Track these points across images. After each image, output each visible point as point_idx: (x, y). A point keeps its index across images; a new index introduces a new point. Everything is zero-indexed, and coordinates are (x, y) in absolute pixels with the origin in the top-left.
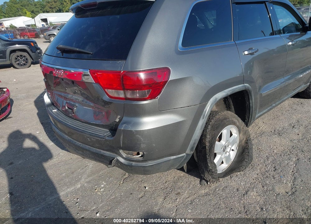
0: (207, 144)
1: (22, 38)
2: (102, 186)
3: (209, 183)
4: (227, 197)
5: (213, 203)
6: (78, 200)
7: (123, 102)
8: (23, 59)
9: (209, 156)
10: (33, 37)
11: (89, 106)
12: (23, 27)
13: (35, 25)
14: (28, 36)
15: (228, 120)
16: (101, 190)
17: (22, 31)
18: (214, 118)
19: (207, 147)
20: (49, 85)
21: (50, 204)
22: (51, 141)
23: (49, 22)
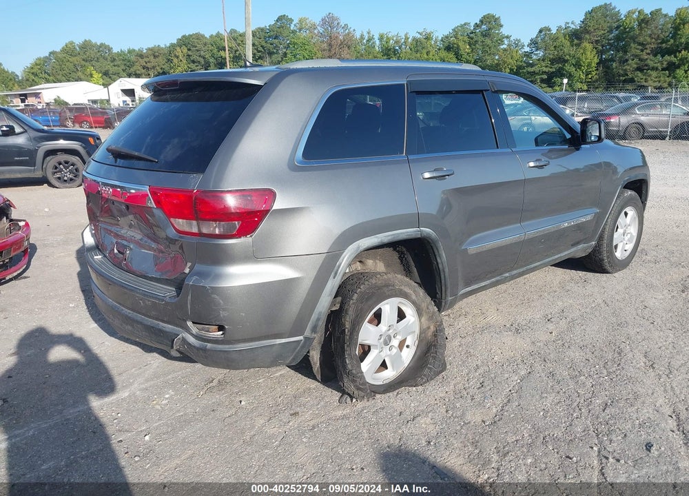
0: (348, 325)
1: (77, 128)
2: (167, 396)
3: (354, 400)
4: (377, 424)
5: (349, 430)
6: (119, 415)
7: (195, 240)
8: (70, 168)
9: (348, 346)
10: (100, 125)
11: (150, 249)
12: (82, 104)
13: (108, 101)
14: (90, 123)
15: (391, 288)
16: (163, 402)
17: (79, 112)
18: (366, 283)
19: (346, 330)
20: (94, 213)
21: (69, 419)
22: (93, 322)
23: (137, 97)
